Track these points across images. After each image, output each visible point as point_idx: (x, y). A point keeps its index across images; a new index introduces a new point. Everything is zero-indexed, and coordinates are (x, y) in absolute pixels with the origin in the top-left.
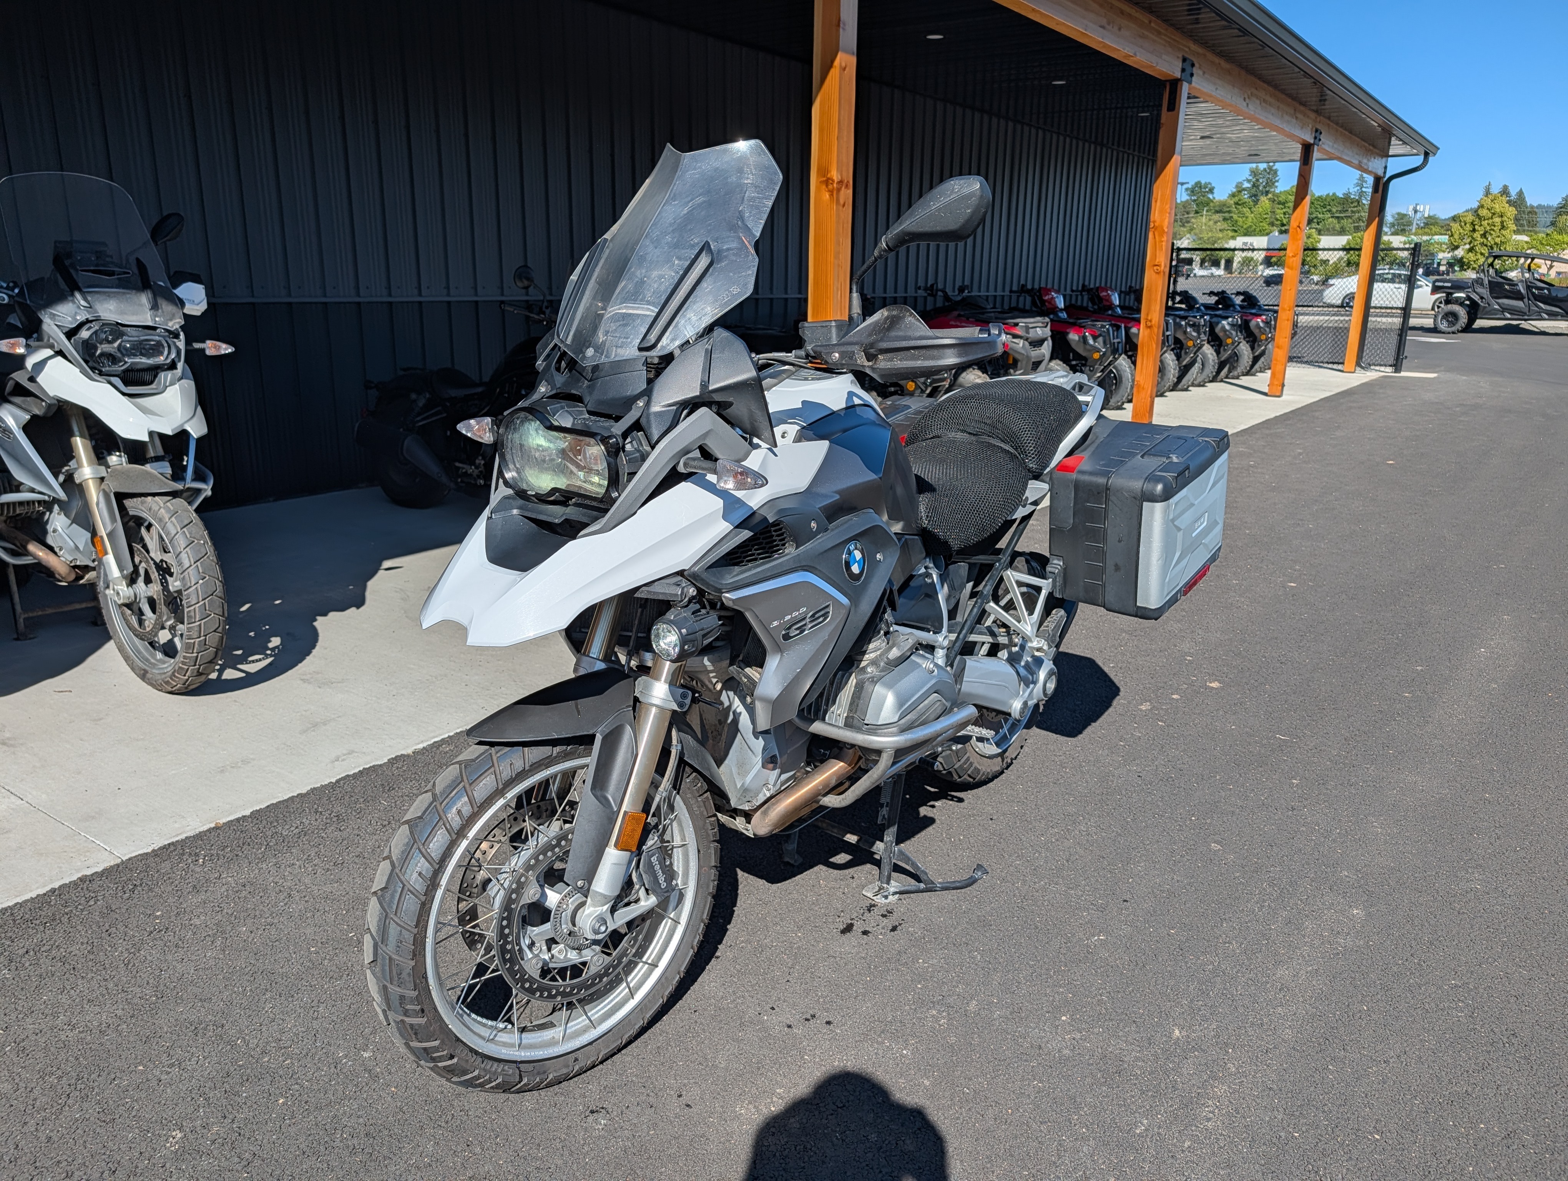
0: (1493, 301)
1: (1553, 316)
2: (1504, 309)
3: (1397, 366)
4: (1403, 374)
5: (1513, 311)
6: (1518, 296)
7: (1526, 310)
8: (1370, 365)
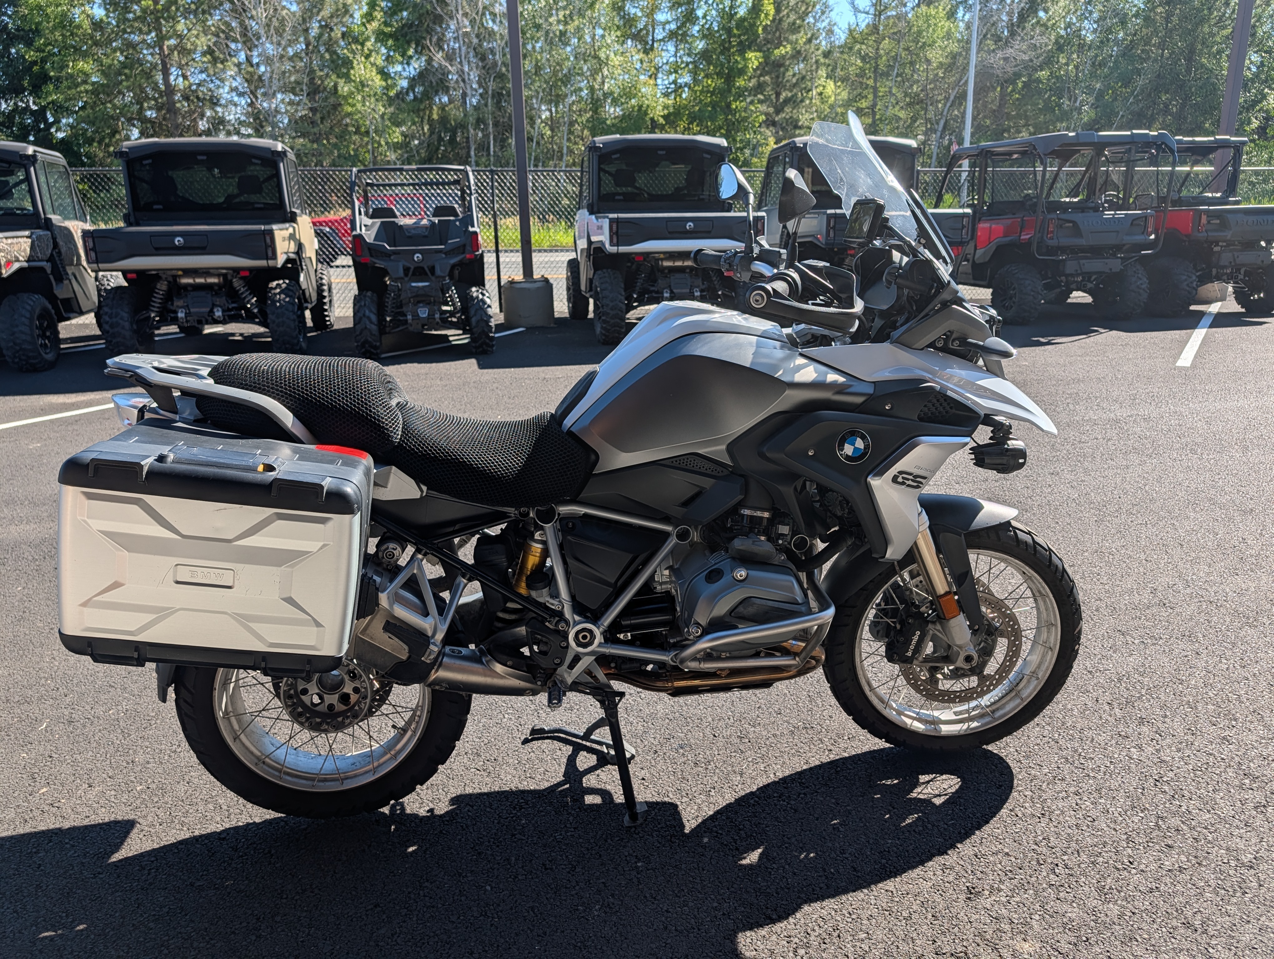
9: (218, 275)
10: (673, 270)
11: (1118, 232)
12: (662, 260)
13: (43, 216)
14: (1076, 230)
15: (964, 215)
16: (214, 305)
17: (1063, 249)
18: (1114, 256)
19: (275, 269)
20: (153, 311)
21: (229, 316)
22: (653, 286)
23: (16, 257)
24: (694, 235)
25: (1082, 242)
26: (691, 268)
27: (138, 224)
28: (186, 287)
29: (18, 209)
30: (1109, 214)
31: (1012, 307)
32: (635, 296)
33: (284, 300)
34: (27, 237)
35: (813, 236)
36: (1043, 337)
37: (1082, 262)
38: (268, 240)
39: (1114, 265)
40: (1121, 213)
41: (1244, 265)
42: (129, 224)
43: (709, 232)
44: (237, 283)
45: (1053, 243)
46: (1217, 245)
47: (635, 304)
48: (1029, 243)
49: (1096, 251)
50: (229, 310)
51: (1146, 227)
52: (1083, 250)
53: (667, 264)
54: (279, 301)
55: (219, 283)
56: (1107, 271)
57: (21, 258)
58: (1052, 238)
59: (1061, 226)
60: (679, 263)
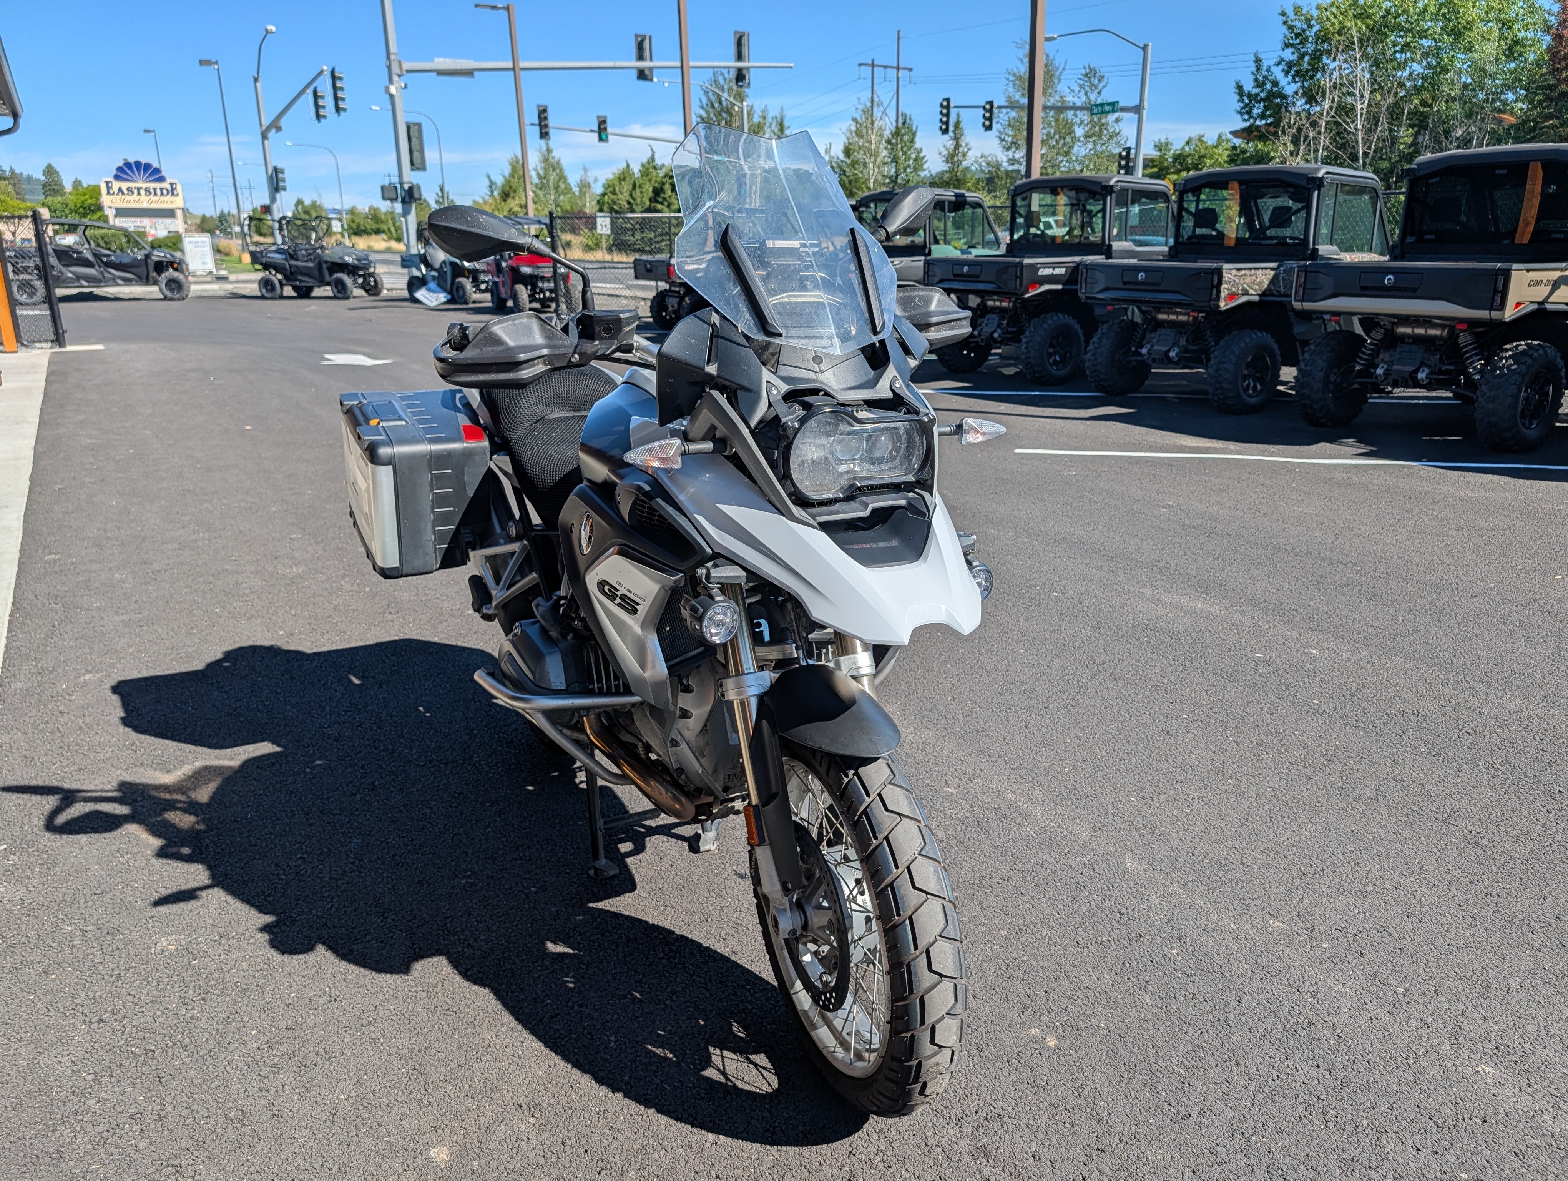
0: (64, 269)
1: (127, 281)
2: (79, 277)
3: (59, 339)
4: (69, 348)
5: (90, 279)
6: (87, 264)
7: (100, 277)
8: (34, 342)
9: (1443, 327)
13: (1311, 246)
16: (1423, 364)
19: (1501, 323)
20: (1359, 363)
21: (1437, 380)
23: (1244, 289)
27: (1402, 259)
28: (1403, 338)
29: (1291, 238)
33: (1508, 367)
34: (1272, 269)
38: (1500, 285)
42: (1394, 258)
44: (1464, 339)
50: (1440, 372)
54: (1501, 369)
55: (1442, 336)
57: (1251, 292)
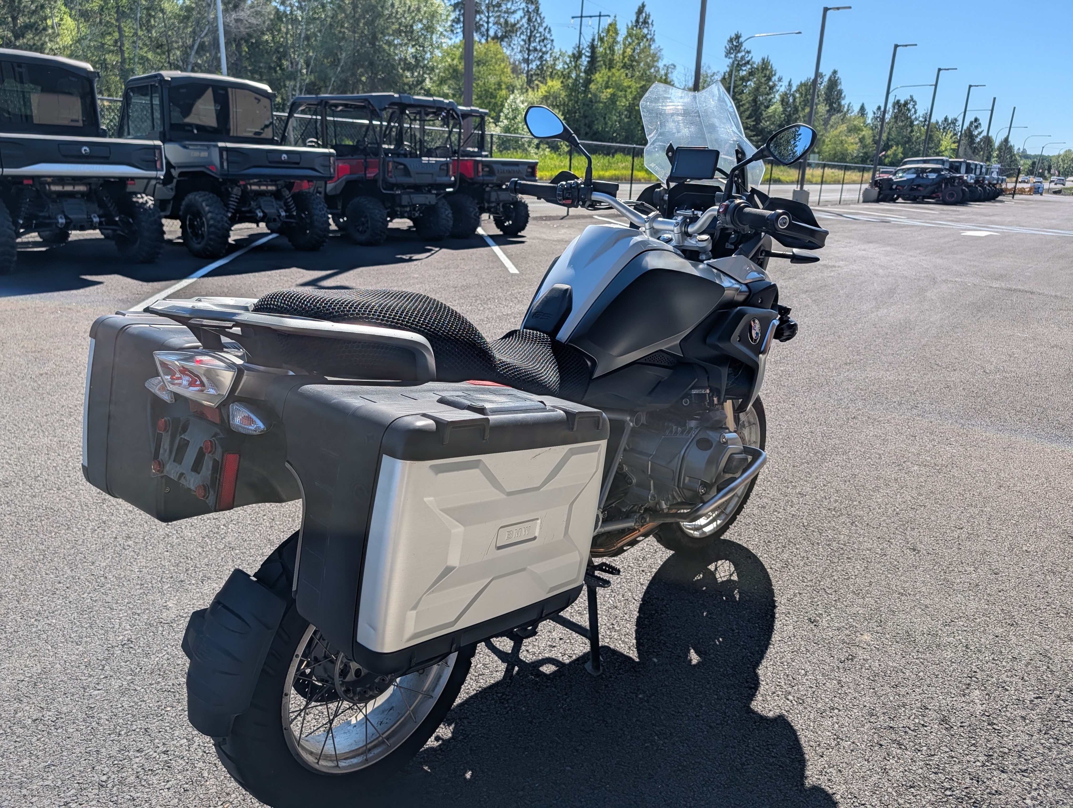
10: (61, 195)
11: (432, 174)
12: (49, 184)
14: (406, 172)
15: (330, 155)
17: (399, 186)
18: (429, 192)
22: (42, 211)
24: (94, 160)
25: (410, 180)
26: (82, 194)
30: (425, 159)
31: (365, 231)
32: (21, 222)
35: (204, 166)
36: (403, 254)
37: (412, 196)
39: (430, 199)
40: (433, 160)
41: (502, 201)
43: (107, 158)
45: (392, 180)
46: (488, 186)
47: (22, 230)
48: (375, 181)
49: (418, 188)
51: (448, 171)
52: (410, 186)
53: (55, 188)
56: (427, 203)
58: (391, 177)
59: (396, 168)
60: (69, 188)
